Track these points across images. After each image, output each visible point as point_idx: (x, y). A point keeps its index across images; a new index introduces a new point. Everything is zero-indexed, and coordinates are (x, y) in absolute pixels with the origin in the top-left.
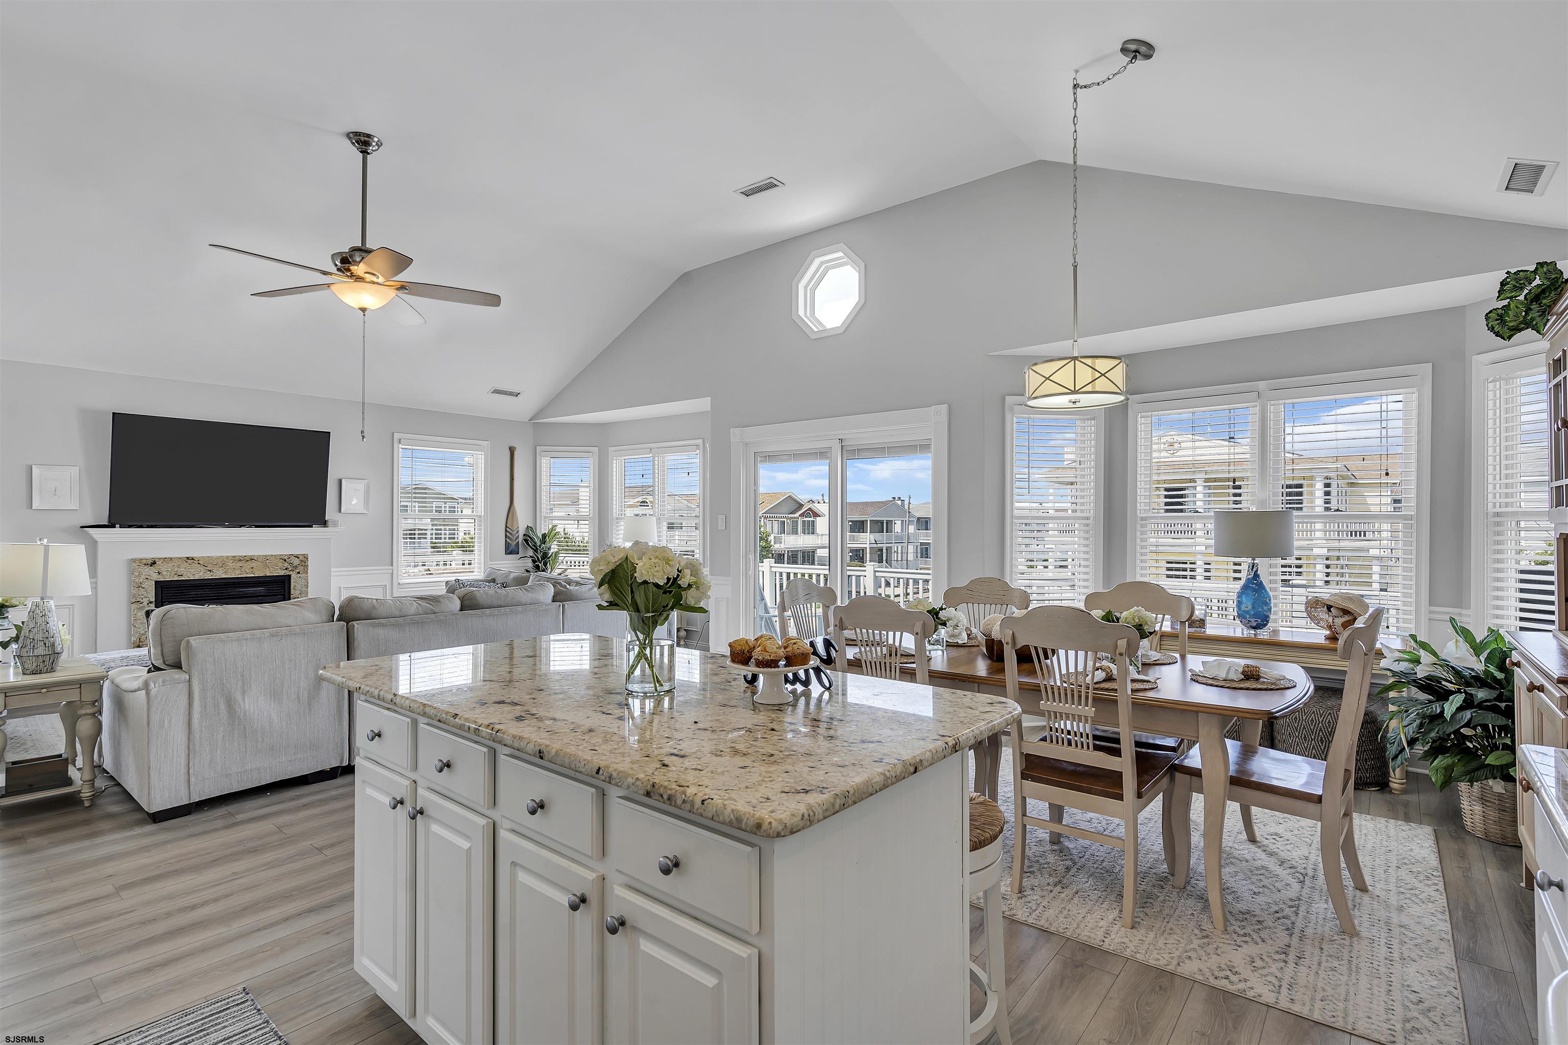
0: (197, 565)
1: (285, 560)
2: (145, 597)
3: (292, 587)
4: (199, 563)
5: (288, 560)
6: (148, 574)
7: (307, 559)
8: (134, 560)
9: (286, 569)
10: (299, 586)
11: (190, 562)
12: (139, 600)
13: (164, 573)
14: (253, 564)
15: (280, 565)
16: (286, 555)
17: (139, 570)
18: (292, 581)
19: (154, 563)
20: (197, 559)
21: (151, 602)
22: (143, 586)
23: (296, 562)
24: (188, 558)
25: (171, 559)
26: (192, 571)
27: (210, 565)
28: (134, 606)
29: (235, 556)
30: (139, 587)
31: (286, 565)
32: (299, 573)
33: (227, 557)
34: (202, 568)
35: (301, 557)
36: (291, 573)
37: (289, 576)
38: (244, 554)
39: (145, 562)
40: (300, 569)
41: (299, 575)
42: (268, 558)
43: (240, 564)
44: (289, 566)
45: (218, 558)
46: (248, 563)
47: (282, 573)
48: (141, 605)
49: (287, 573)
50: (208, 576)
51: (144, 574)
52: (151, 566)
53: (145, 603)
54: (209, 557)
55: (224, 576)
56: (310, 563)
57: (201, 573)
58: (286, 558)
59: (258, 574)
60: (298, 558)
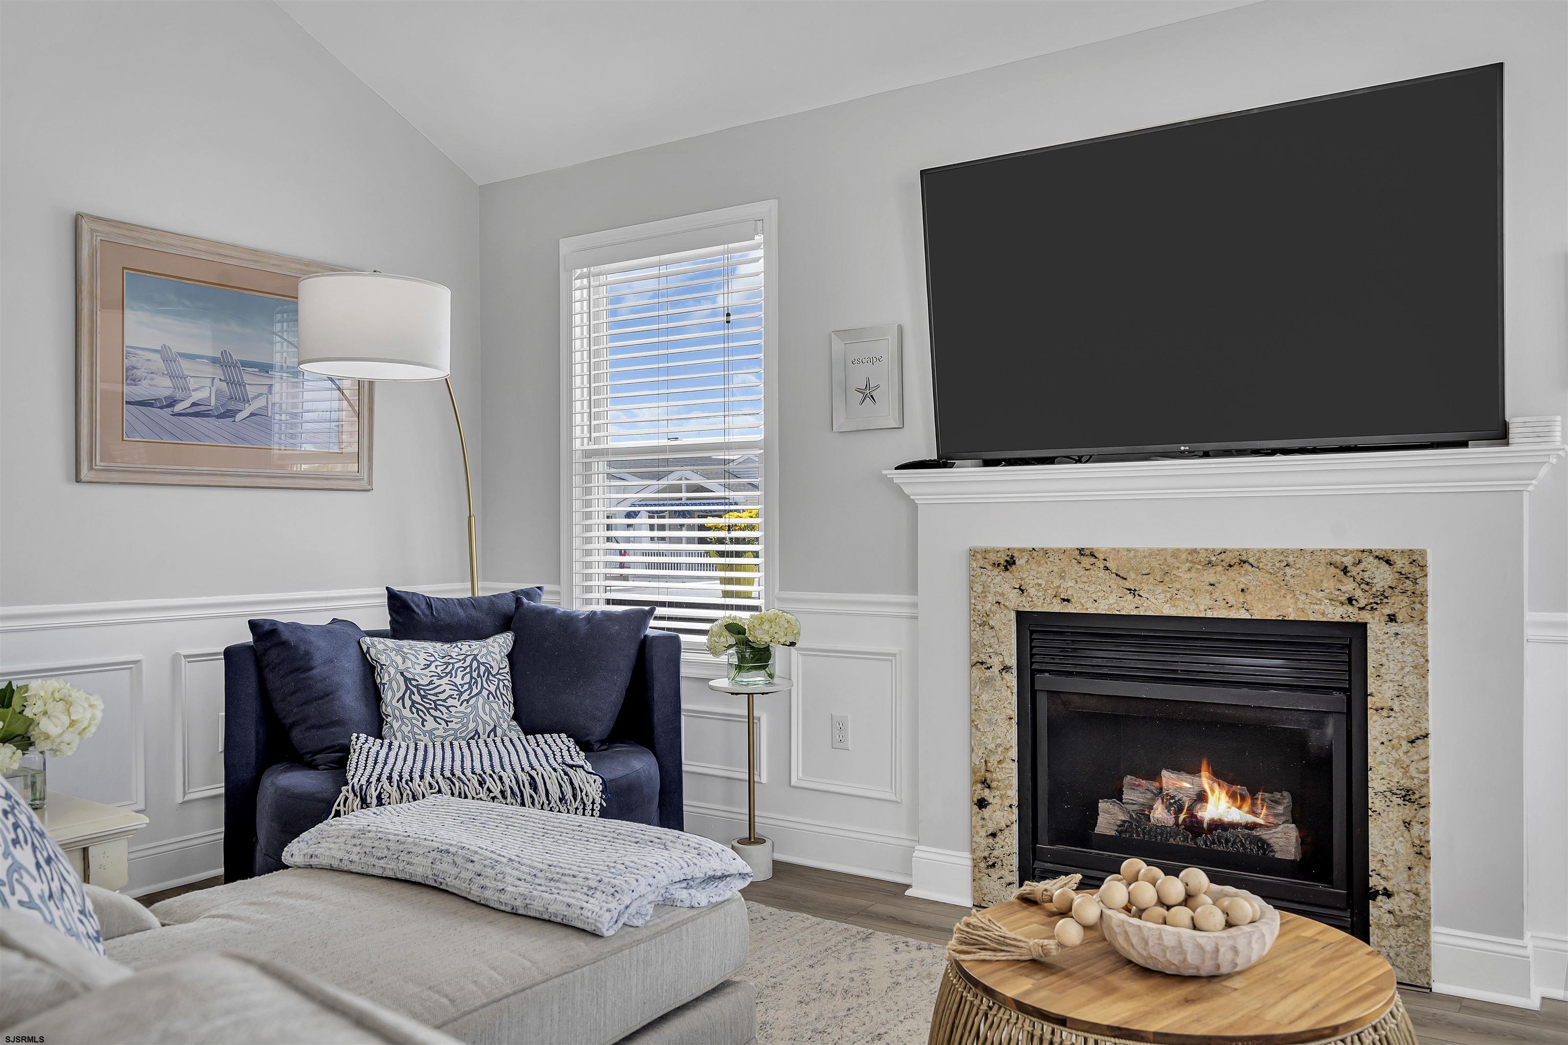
0: (1102, 574)
1: (1345, 571)
2: (996, 654)
3: (1370, 670)
4: (1106, 568)
5: (1354, 571)
6: (999, 590)
7: (1423, 567)
8: (973, 553)
9: (1350, 600)
10: (1393, 666)
11: (1086, 561)
12: (984, 658)
13: (1032, 591)
14: (1245, 577)
15: (1329, 585)
16: (1347, 552)
17: (984, 578)
18: (1369, 645)
19: (1010, 563)
20: (1101, 556)
21: (1006, 669)
22: (991, 623)
23: (1383, 577)
24: (1081, 552)
25: (1046, 552)
26: (1092, 589)
27: (1133, 575)
28: (978, 672)
29: (1195, 551)
30: (983, 624)
31: (1349, 586)
32: (1392, 618)
33: (1176, 553)
34: (1114, 582)
35: (1401, 563)
36: (1365, 616)
37: (1362, 627)
38: (1219, 545)
39: (993, 557)
40: (1398, 604)
41: (1393, 628)
42: (1291, 559)
43: (1210, 576)
44: (1358, 593)
45: (1153, 553)
46: (1232, 573)
47: (1336, 613)
48: (988, 673)
49: (1352, 615)
50: (1128, 607)
51: (992, 590)
52: (1006, 569)
53: (996, 670)
54: (1129, 550)
55: (1168, 610)
56: (1432, 584)
57: (1112, 599)
58: (1348, 561)
59: (1262, 611)
60: (1388, 562)
